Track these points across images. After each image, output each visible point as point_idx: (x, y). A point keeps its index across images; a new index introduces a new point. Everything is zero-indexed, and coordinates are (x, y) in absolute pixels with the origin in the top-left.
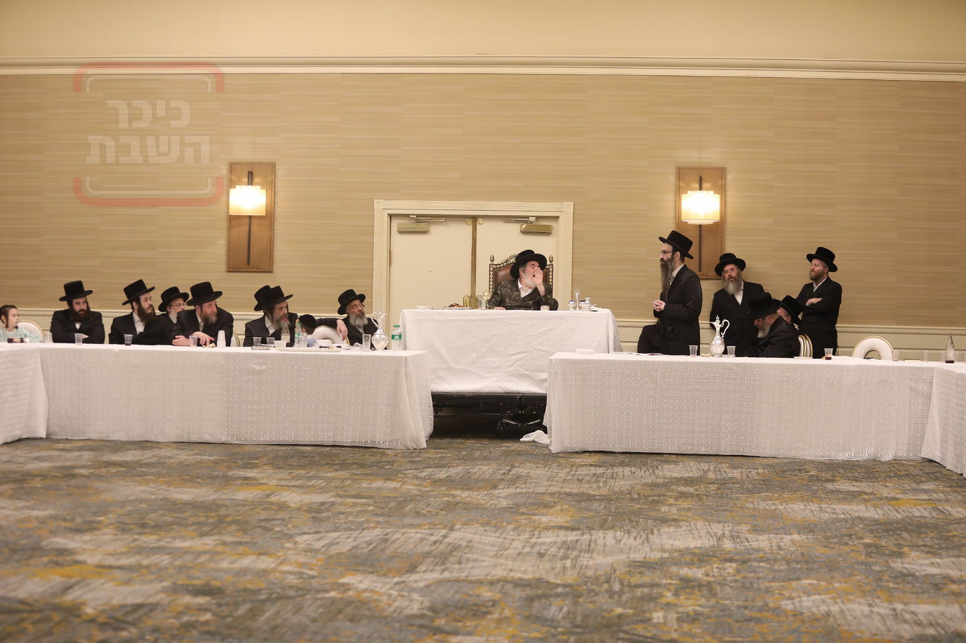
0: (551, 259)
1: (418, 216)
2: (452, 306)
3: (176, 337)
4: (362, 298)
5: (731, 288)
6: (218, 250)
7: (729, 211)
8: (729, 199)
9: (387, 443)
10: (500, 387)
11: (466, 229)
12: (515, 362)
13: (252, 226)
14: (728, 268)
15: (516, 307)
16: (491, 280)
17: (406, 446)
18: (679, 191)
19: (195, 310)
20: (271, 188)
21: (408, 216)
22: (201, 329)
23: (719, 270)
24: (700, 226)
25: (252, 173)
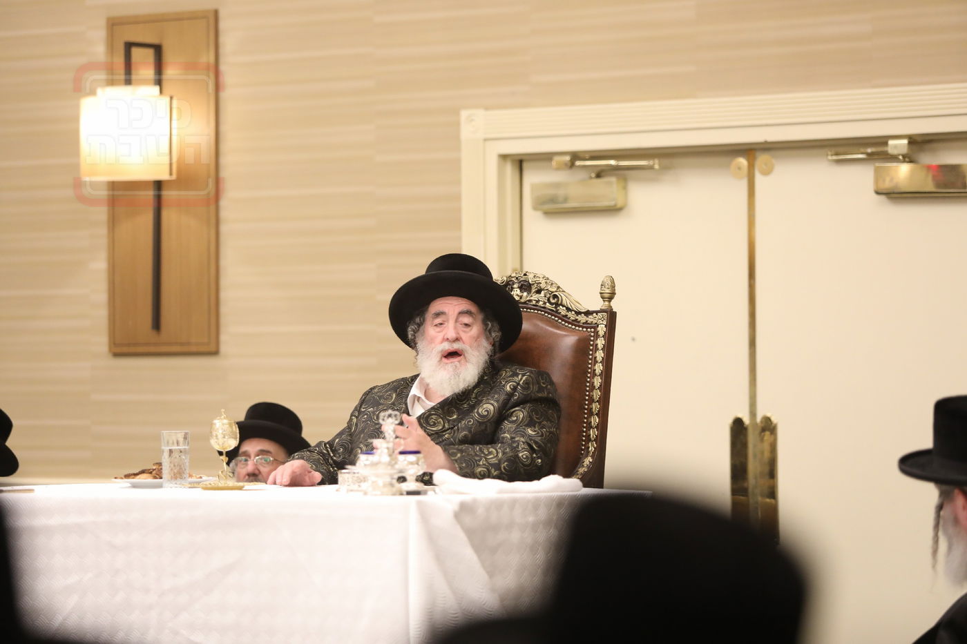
1: (575, 156)
13: (165, 214)
25: (158, 49)
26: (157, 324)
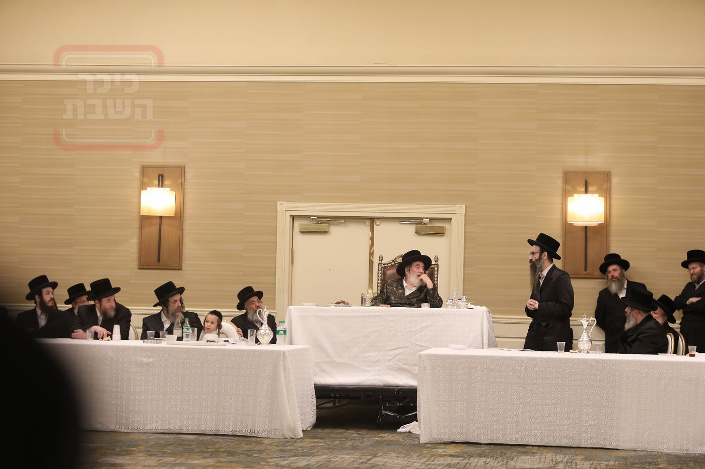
0: (436, 259)
1: (319, 217)
2: (339, 303)
3: (75, 331)
4: (260, 295)
5: (614, 287)
6: (131, 248)
7: (614, 213)
8: (614, 202)
9: (266, 433)
10: (380, 380)
11: (363, 230)
12: (394, 357)
13: (162, 226)
14: (611, 268)
15: (401, 304)
16: (380, 278)
17: (284, 436)
18: (566, 194)
19: (94, 306)
20: (181, 189)
21: (308, 217)
22: (100, 322)
23: (604, 269)
24: (586, 227)
25: (162, 176)
26: (159, 261)
